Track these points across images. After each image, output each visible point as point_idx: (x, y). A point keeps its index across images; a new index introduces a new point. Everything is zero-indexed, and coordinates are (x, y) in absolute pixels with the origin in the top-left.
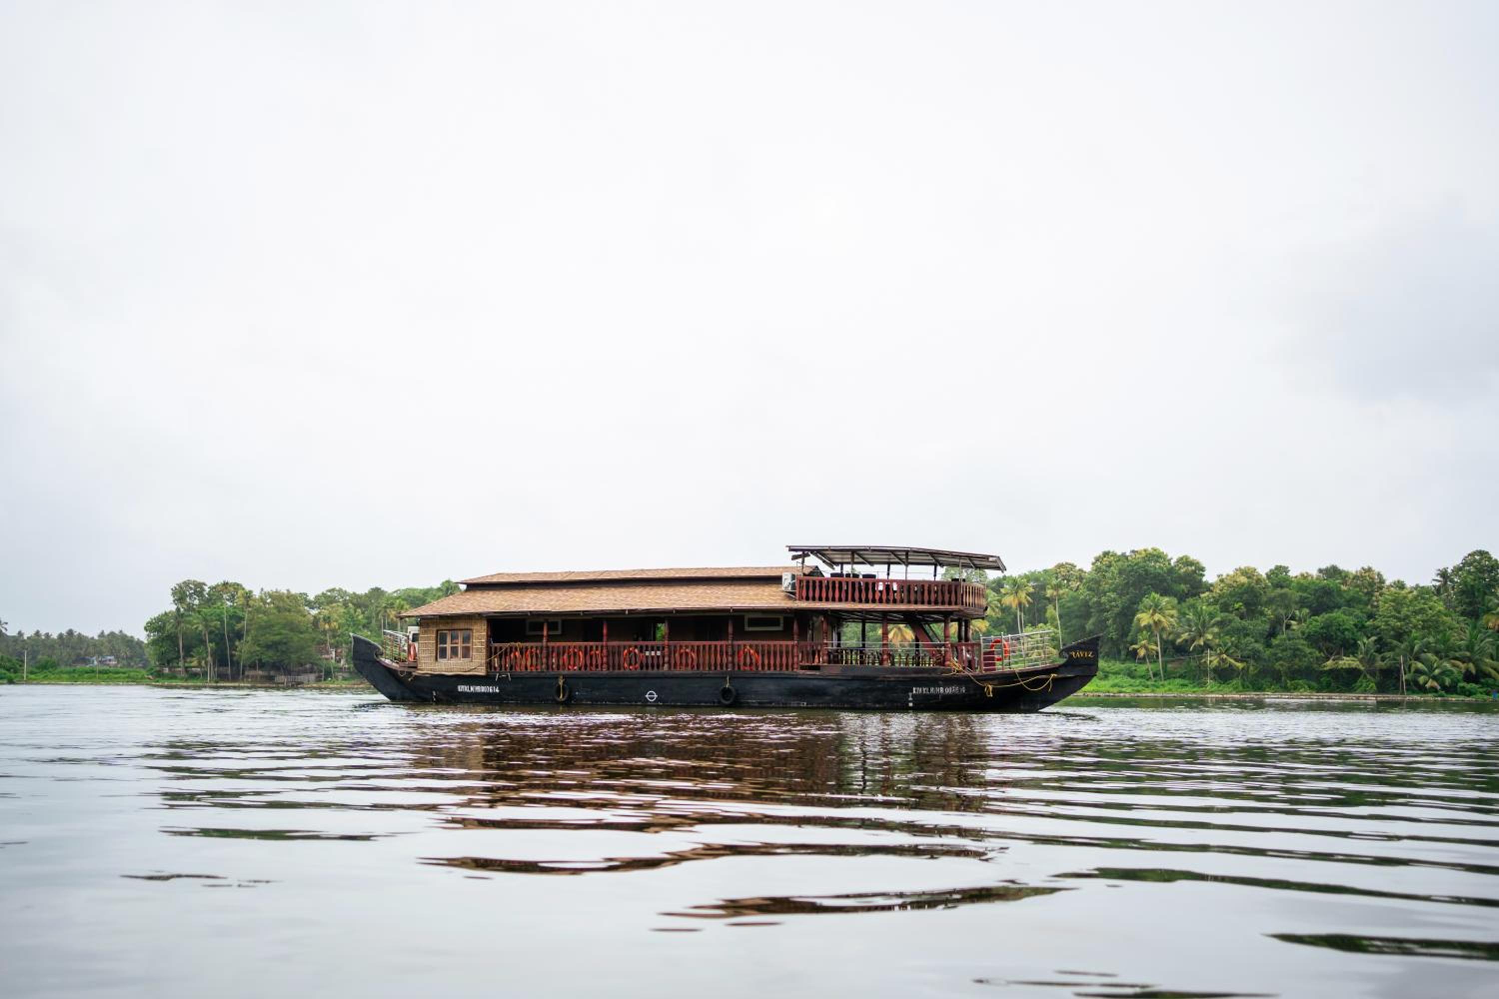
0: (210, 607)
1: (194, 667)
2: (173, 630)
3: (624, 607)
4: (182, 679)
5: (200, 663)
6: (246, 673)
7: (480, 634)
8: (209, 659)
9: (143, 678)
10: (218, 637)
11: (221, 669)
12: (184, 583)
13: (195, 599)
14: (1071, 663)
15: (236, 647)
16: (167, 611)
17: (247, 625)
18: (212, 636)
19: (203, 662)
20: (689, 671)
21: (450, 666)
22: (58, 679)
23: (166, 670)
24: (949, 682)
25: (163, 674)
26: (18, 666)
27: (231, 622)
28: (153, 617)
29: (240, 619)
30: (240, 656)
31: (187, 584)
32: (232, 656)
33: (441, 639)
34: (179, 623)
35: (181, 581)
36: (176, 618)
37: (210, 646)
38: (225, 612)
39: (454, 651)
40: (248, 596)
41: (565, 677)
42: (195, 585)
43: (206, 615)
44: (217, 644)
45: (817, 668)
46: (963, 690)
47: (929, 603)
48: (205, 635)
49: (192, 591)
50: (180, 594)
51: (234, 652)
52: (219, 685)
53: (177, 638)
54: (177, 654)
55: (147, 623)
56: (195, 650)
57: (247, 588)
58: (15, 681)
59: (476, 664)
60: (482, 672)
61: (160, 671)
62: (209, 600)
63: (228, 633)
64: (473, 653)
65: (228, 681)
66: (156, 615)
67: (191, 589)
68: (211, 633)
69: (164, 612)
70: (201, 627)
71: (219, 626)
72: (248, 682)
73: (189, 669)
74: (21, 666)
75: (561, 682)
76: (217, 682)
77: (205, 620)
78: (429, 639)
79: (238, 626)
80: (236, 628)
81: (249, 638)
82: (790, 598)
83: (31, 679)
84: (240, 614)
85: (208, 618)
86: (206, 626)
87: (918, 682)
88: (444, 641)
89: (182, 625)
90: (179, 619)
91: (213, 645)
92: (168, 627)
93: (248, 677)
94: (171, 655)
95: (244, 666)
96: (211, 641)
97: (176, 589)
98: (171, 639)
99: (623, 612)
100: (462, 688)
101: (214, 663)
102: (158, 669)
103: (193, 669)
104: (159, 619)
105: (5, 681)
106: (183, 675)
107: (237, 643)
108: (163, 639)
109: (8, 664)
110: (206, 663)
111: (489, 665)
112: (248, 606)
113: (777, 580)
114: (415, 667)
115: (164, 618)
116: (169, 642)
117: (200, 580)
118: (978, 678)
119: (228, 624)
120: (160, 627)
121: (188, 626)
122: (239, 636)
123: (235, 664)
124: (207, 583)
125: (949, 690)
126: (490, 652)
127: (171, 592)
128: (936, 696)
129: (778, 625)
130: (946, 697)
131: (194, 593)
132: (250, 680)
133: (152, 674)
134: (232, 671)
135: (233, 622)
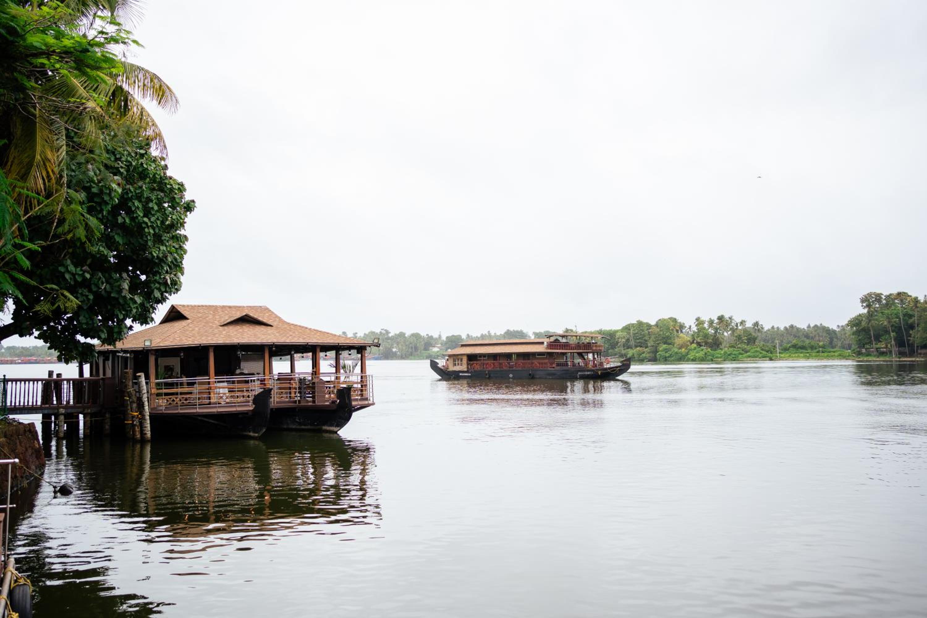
0: (888, 309)
1: (882, 348)
2: (866, 325)
3: (503, 352)
4: (875, 356)
5: (887, 346)
6: (919, 351)
7: (465, 359)
8: (893, 342)
9: (849, 356)
10: (898, 329)
11: (900, 349)
12: (868, 294)
13: (876, 304)
14: (623, 365)
15: (911, 334)
16: (861, 313)
17: (917, 320)
18: (893, 328)
19: (889, 345)
20: (520, 369)
21: (457, 368)
22: (797, 357)
23: (864, 351)
24: (588, 371)
25: (862, 353)
26: (772, 350)
27: (905, 318)
28: (852, 318)
29: (911, 316)
30: (914, 341)
31: (870, 295)
32: (908, 340)
33: (454, 361)
34: (870, 321)
35: (866, 293)
36: (868, 318)
37: (893, 334)
38: (900, 312)
39: (458, 364)
40: (916, 300)
41: (489, 371)
42: (876, 295)
43: (888, 314)
44: (897, 333)
45: (554, 368)
46: (592, 373)
47: (583, 350)
48: (889, 327)
49: (874, 299)
50: (867, 300)
51: (909, 338)
52: (901, 359)
53: (870, 330)
54: (869, 340)
55: (849, 321)
56: (883, 337)
57: (914, 295)
58: (773, 358)
59: (464, 367)
60: (466, 370)
61: (860, 351)
62: (887, 304)
63: (904, 325)
64: (463, 365)
65: (906, 356)
66: (854, 316)
67: (873, 298)
68: (892, 326)
69: (858, 314)
70: (886, 323)
71: (897, 322)
72: (922, 357)
73: (879, 350)
74: (774, 349)
75: (487, 372)
76: (900, 358)
77: (888, 318)
78: (451, 361)
79: (911, 321)
80: (909, 322)
81: (920, 329)
82: (547, 349)
83: (781, 357)
84: (911, 313)
85: (890, 316)
86: (889, 322)
87: (580, 371)
88: (455, 361)
89: (873, 322)
90: (870, 318)
91: (894, 334)
92: (863, 324)
93: (920, 354)
94: (867, 341)
95: (917, 347)
96: (893, 332)
97: (863, 298)
98: (865, 330)
99: (502, 353)
100: (461, 374)
101: (896, 345)
102: (858, 349)
103: (882, 349)
104: (856, 318)
105: (768, 359)
106: (875, 353)
107: (911, 332)
108: (860, 332)
109: (767, 349)
110: (891, 346)
111: (468, 368)
112: (917, 307)
113: (543, 343)
114: (448, 369)
115: (859, 318)
116: (864, 333)
117: (878, 291)
118: (596, 370)
119: (903, 319)
120: (857, 323)
121: (876, 322)
122: (912, 327)
123: (911, 346)
124: (883, 293)
125: (589, 373)
126: (468, 364)
127: (860, 300)
128: (585, 375)
129: (545, 355)
130: (588, 375)
131: (875, 301)
132: (922, 356)
133: (854, 353)
134: (908, 349)
135: (906, 318)
